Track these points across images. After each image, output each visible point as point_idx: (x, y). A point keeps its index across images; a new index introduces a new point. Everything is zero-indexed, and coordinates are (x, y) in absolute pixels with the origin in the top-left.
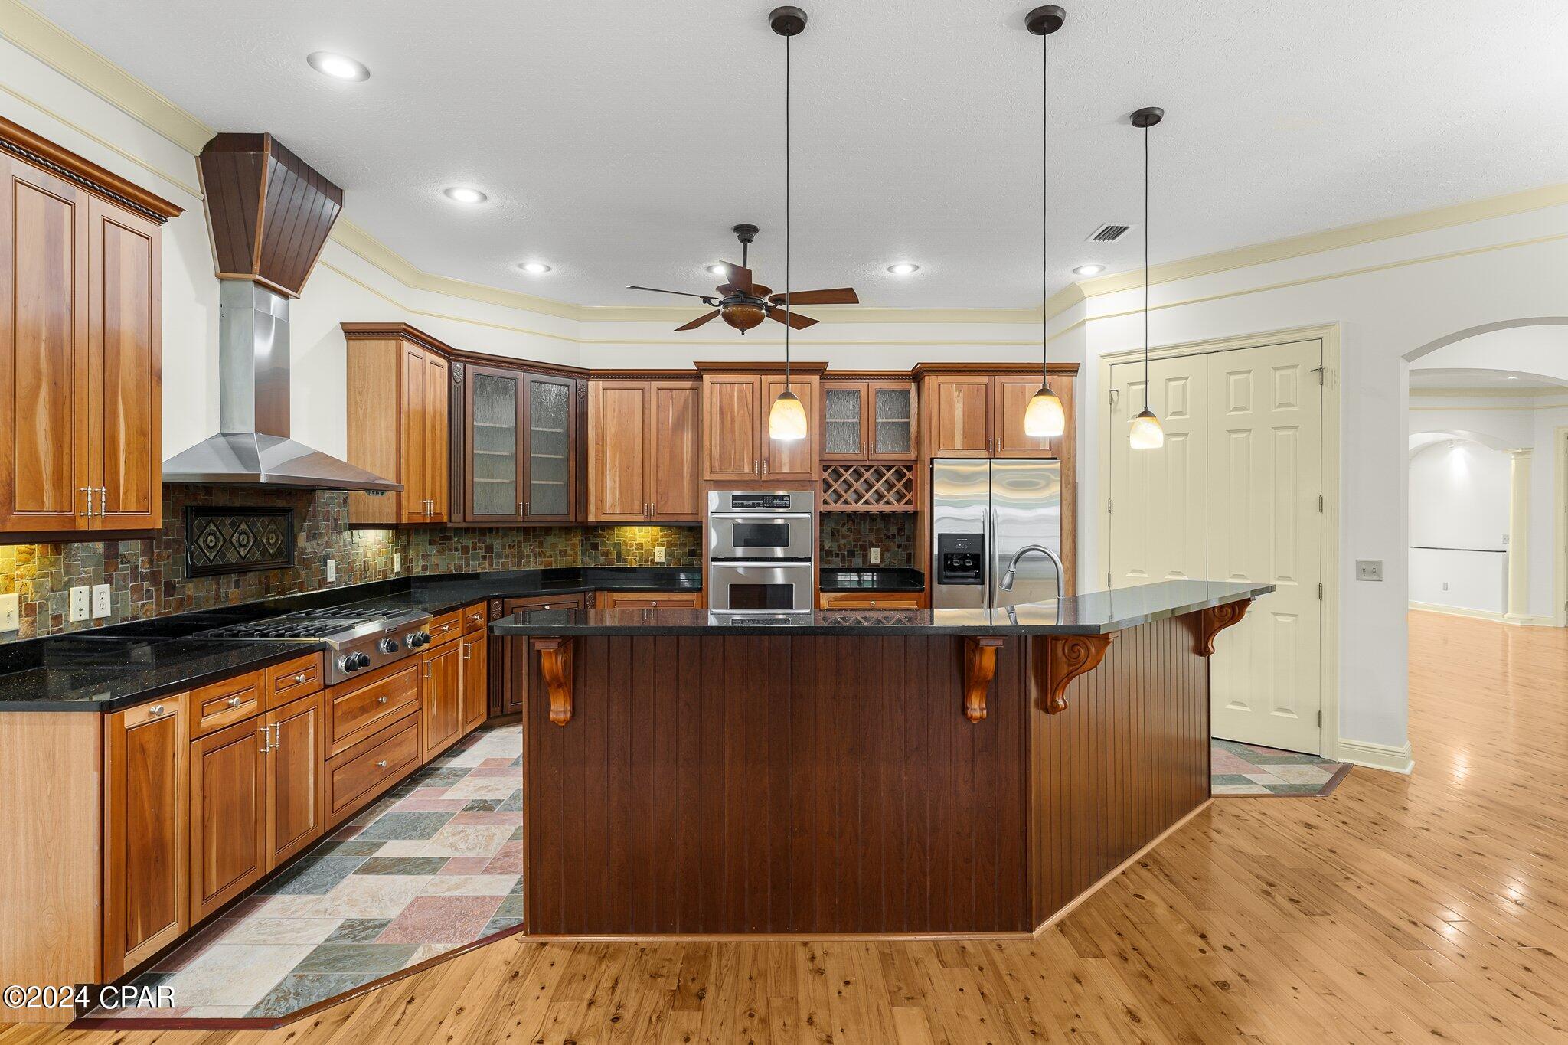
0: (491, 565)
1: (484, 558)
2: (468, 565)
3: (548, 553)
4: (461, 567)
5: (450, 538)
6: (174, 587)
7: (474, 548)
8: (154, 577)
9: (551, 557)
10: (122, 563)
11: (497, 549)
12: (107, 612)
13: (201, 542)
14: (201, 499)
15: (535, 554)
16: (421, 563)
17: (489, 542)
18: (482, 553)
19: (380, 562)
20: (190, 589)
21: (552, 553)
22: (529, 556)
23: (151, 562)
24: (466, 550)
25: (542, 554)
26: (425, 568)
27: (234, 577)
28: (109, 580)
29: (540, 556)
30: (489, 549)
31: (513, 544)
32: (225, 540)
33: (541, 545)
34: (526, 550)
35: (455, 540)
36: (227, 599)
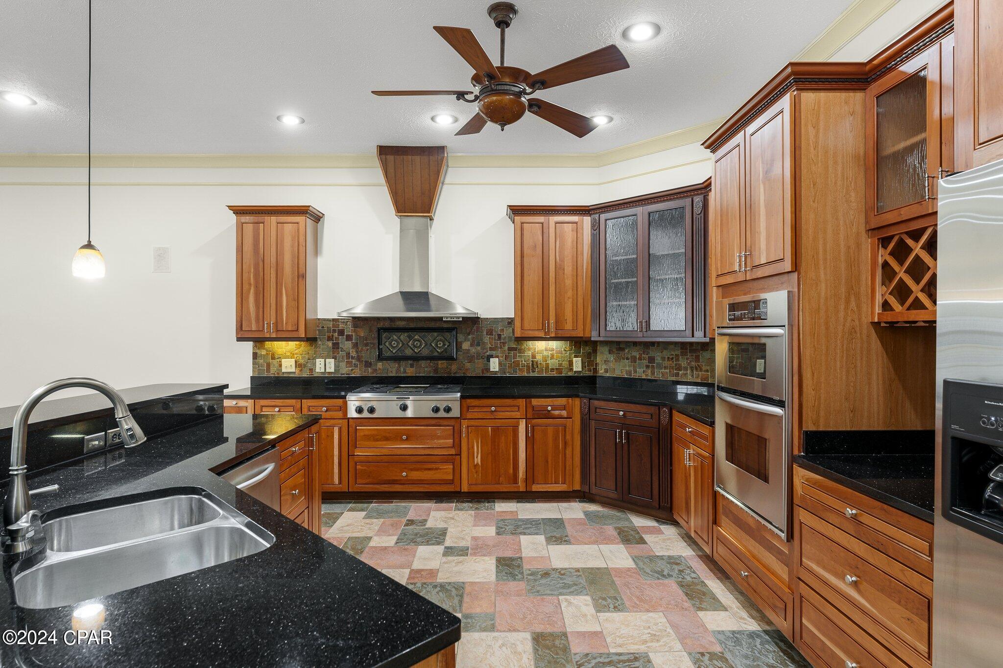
0: (653, 373)
1: (647, 367)
2: (635, 372)
3: (704, 368)
4: (630, 372)
5: (623, 349)
6: (371, 364)
7: (640, 359)
8: (359, 359)
9: (707, 371)
10: (341, 351)
11: (658, 360)
12: (332, 370)
13: (387, 344)
14: (387, 324)
15: (692, 368)
16: (604, 367)
17: (652, 354)
18: (645, 362)
19: (553, 363)
20: (380, 365)
21: (708, 368)
22: (686, 369)
23: (357, 352)
24: (634, 359)
25: (698, 368)
26: (606, 371)
27: (410, 362)
28: (334, 358)
29: (697, 369)
30: (652, 360)
31: (671, 357)
32: (403, 344)
33: (697, 359)
34: (683, 363)
35: (627, 351)
36: (405, 372)
